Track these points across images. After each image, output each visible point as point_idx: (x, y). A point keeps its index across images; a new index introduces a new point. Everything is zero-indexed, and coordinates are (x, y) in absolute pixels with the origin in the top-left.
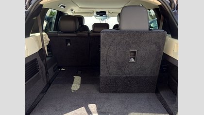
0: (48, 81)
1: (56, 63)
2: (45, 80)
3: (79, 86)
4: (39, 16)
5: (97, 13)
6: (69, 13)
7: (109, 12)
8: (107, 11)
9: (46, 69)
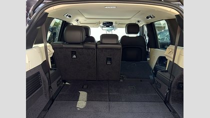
0: (51, 96)
1: (60, 77)
2: (48, 95)
3: (86, 103)
4: (44, 25)
5: (104, 24)
6: (74, 23)
7: (116, 23)
8: (114, 21)
9: (50, 83)
